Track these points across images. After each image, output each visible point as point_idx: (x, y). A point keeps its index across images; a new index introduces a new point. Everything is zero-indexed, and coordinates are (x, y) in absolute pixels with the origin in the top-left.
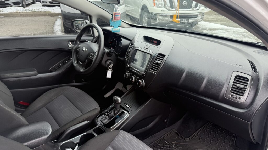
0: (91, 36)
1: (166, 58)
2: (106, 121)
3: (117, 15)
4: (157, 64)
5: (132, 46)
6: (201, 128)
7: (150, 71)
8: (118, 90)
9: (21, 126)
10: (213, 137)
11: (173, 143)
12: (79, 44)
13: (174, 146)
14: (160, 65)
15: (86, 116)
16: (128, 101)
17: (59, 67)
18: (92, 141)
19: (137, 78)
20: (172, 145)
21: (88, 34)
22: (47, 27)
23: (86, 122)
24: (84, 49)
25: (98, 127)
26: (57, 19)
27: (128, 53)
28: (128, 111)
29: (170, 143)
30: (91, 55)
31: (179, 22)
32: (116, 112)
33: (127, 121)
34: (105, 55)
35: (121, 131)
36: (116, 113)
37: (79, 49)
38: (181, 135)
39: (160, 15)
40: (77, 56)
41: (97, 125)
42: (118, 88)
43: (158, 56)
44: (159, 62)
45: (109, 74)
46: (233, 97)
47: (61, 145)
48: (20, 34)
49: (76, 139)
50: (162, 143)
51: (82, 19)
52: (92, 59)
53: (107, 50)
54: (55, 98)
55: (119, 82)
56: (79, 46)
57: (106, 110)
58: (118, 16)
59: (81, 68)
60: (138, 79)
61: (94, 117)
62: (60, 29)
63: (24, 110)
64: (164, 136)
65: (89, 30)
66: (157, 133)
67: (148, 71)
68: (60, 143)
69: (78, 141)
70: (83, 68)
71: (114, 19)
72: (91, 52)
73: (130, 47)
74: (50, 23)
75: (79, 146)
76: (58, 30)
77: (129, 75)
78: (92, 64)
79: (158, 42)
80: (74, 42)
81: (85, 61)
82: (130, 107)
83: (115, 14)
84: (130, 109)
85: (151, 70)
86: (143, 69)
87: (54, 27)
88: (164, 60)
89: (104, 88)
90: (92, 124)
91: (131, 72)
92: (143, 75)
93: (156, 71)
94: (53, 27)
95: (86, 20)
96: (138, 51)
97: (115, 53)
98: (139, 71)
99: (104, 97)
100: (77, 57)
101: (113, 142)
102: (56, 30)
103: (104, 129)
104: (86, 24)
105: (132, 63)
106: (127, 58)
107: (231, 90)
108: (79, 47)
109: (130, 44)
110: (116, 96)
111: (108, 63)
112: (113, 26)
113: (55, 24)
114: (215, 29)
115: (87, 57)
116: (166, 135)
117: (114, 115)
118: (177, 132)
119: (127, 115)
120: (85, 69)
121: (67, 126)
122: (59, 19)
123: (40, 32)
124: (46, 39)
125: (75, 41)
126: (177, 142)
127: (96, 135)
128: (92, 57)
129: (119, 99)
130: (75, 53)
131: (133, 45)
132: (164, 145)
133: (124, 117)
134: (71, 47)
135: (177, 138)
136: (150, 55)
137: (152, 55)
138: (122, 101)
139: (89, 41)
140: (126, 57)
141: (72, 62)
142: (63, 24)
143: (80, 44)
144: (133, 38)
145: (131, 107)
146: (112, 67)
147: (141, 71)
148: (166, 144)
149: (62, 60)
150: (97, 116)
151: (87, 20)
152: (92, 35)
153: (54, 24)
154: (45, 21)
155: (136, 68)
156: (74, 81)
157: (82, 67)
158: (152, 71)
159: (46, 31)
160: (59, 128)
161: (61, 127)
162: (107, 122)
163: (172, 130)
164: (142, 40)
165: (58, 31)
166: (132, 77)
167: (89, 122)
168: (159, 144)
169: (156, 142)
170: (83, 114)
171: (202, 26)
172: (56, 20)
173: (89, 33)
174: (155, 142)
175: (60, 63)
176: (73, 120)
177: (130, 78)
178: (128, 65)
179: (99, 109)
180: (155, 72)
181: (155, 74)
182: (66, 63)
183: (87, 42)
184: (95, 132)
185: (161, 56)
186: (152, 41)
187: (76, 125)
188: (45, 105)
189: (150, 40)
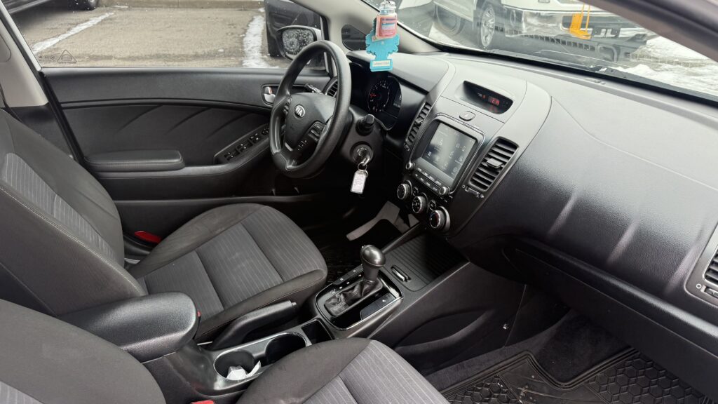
0: (323, 73)
1: (518, 152)
2: (339, 308)
3: (387, 24)
4: (492, 169)
5: (428, 110)
6: (608, 361)
7: (469, 186)
8: (384, 223)
9: (125, 298)
10: (642, 390)
11: (521, 391)
12: (288, 96)
13: (522, 400)
14: (497, 173)
15: (290, 288)
16: (401, 260)
17: (237, 152)
18: (294, 359)
19: (431, 203)
20: (516, 395)
21: (317, 66)
22: (228, 37)
23: (288, 305)
24: (300, 111)
25: (316, 322)
26: (255, 17)
27: (415, 128)
28: (397, 290)
29: (511, 389)
30: (315, 129)
31: (587, 36)
32: (366, 287)
33: (392, 317)
34: (353, 129)
35: (374, 343)
36: (366, 290)
37: (287, 110)
38: (546, 371)
39: (533, 15)
40: (283, 127)
41: (316, 315)
42: (385, 217)
43: (495, 146)
44: (497, 164)
45: (359, 183)
46: (712, 295)
47: (218, 357)
48: (161, 53)
49: (259, 346)
50: (487, 386)
51: (306, 25)
52: (316, 139)
53: (358, 117)
54: (222, 232)
55: (388, 202)
56: (289, 101)
57: (342, 279)
58: (389, 26)
59: (288, 162)
60: (434, 204)
61: (309, 294)
62: (260, 44)
63: (148, 253)
64: (496, 367)
65: (321, 57)
66: (477, 358)
67: (464, 186)
68: (217, 352)
69: (263, 352)
70: (294, 161)
71: (377, 34)
72: (315, 120)
73: (422, 112)
74: (235, 27)
75: (262, 365)
76: (252, 48)
77: (410, 189)
78: (314, 154)
79: (502, 104)
80: (277, 87)
81: (299, 142)
82: (406, 280)
83: (382, 19)
84: (404, 283)
85: (471, 183)
86: (450, 180)
87: (245, 39)
88: (514, 158)
89: (348, 214)
90: (303, 311)
91: (416, 182)
92: (446, 196)
93: (485, 187)
94: (243, 37)
95: (314, 29)
96: (441, 125)
97: (380, 126)
98: (437, 182)
99: (348, 240)
100: (280, 128)
101: (348, 370)
102: (249, 48)
103: (331, 328)
104: (315, 39)
105: (423, 157)
106: (410, 144)
107: (709, 270)
108: (288, 104)
109: (424, 104)
110: (368, 246)
111: (359, 151)
112: (374, 54)
113: (248, 31)
114: (699, 62)
115: (305, 132)
116: (501, 365)
117: (359, 296)
118: (538, 362)
119: (395, 300)
120: (298, 164)
121: (240, 310)
122: (260, 17)
123: (209, 49)
124: (208, 75)
125: (280, 85)
126: (532, 390)
127: (308, 343)
128: (317, 135)
129: (377, 256)
130: (277, 118)
131: (430, 106)
132: (495, 392)
133: (385, 304)
134: (271, 101)
135: (533, 377)
136: (473, 141)
137: (479, 140)
138: (383, 262)
139: (315, 89)
140: (407, 140)
141: (269, 144)
142: (266, 30)
143: (290, 97)
144: (432, 87)
145: (410, 279)
146: (368, 164)
147: (443, 185)
148: (500, 391)
149: (246, 133)
150: (317, 292)
151: (317, 28)
152: (328, 71)
153: (245, 31)
154: (224, 21)
155: (429, 175)
156: (274, 190)
157: (291, 159)
158: (472, 188)
159: (225, 49)
160: (222, 312)
161: (227, 308)
162: (340, 310)
163: (522, 354)
164: (459, 94)
165: (254, 49)
166: (418, 199)
167: (294, 304)
168: (480, 388)
169: (471, 379)
170: (284, 283)
171: (658, 51)
172: (252, 20)
173: (322, 65)
174: (468, 380)
175: (241, 142)
176: (259, 294)
177: (411, 198)
178: (411, 164)
179: (325, 273)
180: (481, 193)
181: (483, 197)
182: (255, 141)
183: (310, 91)
184: (306, 334)
185: (506, 144)
186: (487, 97)
187: (262, 310)
188: (195, 247)
189: (480, 95)
